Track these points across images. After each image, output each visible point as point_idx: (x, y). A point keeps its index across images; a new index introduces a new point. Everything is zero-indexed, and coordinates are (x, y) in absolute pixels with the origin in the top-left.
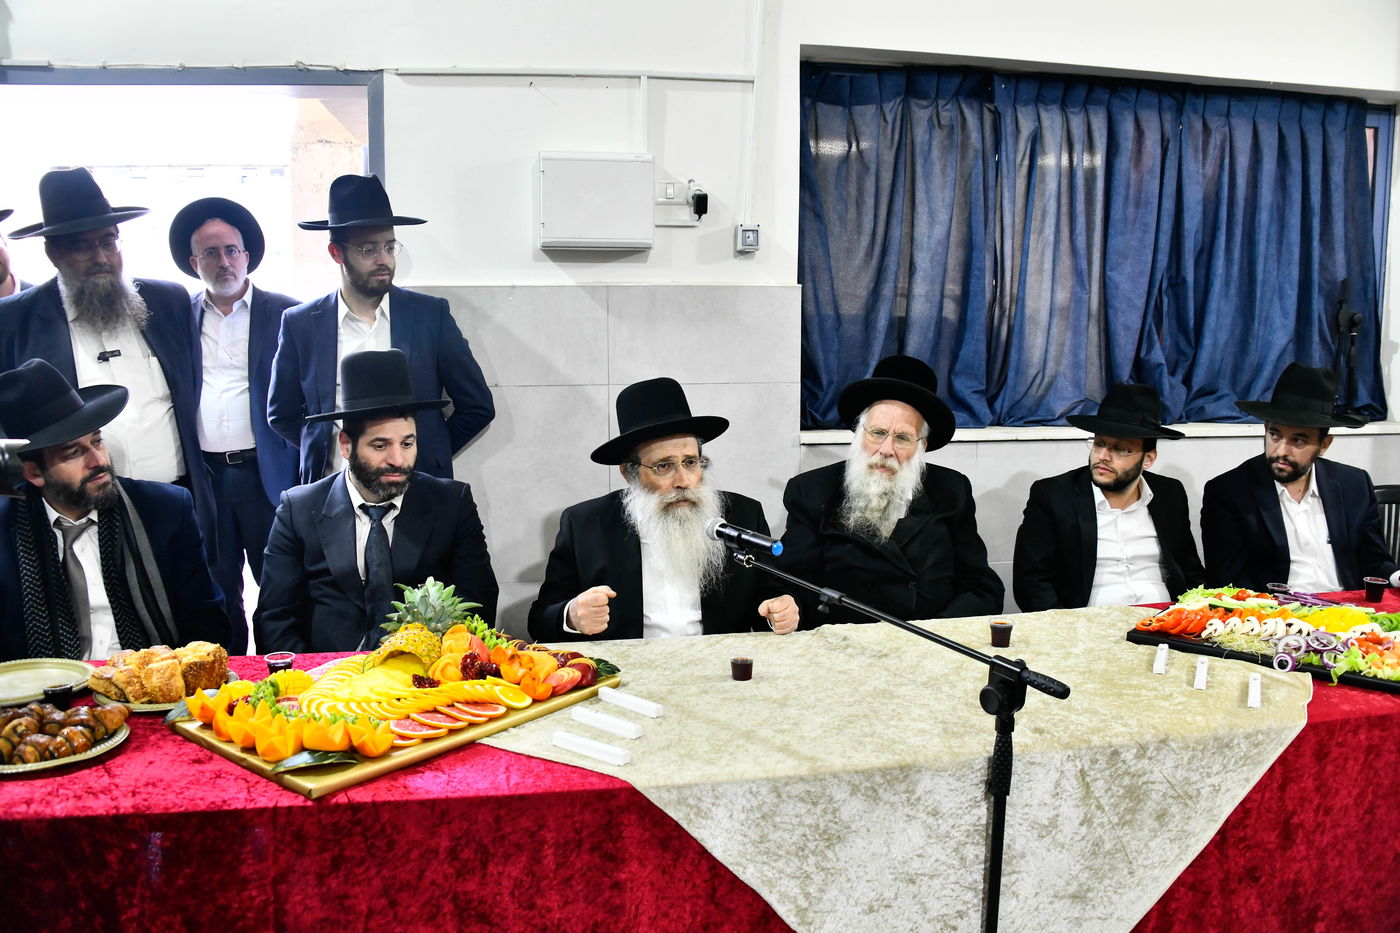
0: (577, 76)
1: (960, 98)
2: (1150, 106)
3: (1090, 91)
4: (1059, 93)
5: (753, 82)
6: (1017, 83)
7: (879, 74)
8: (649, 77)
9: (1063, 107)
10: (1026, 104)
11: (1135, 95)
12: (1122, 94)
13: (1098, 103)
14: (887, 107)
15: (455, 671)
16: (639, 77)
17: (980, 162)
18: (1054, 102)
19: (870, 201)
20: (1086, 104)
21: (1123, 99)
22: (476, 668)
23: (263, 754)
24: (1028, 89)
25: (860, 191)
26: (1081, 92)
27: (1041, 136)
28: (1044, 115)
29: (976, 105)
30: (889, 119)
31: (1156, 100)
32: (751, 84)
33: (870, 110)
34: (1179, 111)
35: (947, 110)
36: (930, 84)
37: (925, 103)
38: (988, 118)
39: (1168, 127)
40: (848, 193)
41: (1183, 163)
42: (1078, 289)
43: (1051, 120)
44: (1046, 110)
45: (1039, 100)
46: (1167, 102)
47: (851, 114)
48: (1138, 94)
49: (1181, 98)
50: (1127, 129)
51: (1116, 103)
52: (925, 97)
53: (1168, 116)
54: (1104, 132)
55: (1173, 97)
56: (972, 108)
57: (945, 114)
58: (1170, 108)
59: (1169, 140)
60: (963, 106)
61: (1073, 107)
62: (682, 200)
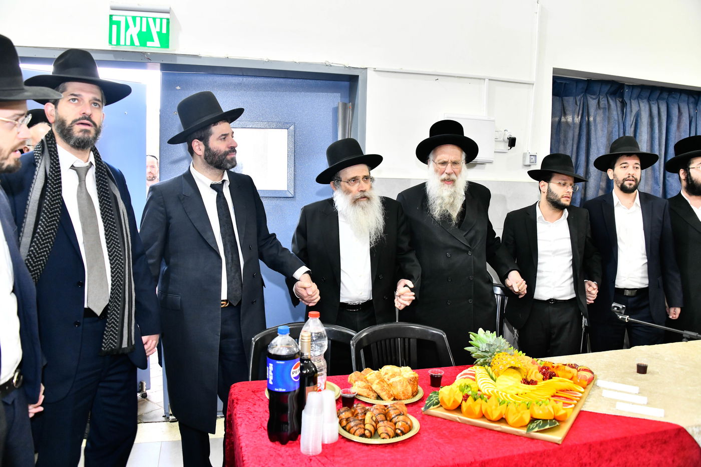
0: (457, 77)
1: (608, 95)
2: (684, 101)
3: (661, 93)
4: (648, 94)
5: (533, 84)
6: (632, 89)
7: (576, 83)
8: (489, 80)
9: (649, 100)
10: (634, 99)
11: (679, 96)
12: (674, 95)
13: (663, 99)
14: (578, 98)
15: (540, 376)
16: (484, 79)
17: (617, 126)
18: (645, 98)
19: (570, 142)
20: (658, 99)
21: (674, 98)
22: (548, 374)
23: (514, 423)
24: (636, 92)
25: (566, 137)
26: (657, 94)
27: (640, 114)
28: (641, 104)
29: (614, 98)
30: (578, 104)
31: (687, 99)
32: (532, 86)
33: (571, 99)
34: (696, 104)
35: (603, 101)
36: (597, 88)
37: (594, 97)
38: (619, 104)
39: (692, 111)
40: (560, 138)
41: (698, 128)
42: (655, 185)
43: (644, 108)
44: (643, 102)
45: (639, 97)
46: (692, 100)
47: (562, 100)
48: (680, 95)
49: (697, 98)
50: (675, 112)
51: (671, 99)
52: (594, 94)
53: (691, 106)
54: (666, 113)
55: (694, 98)
56: (612, 99)
57: (603, 102)
58: (692, 103)
59: (692, 117)
60: (609, 99)
61: (653, 101)
62: (502, 139)
